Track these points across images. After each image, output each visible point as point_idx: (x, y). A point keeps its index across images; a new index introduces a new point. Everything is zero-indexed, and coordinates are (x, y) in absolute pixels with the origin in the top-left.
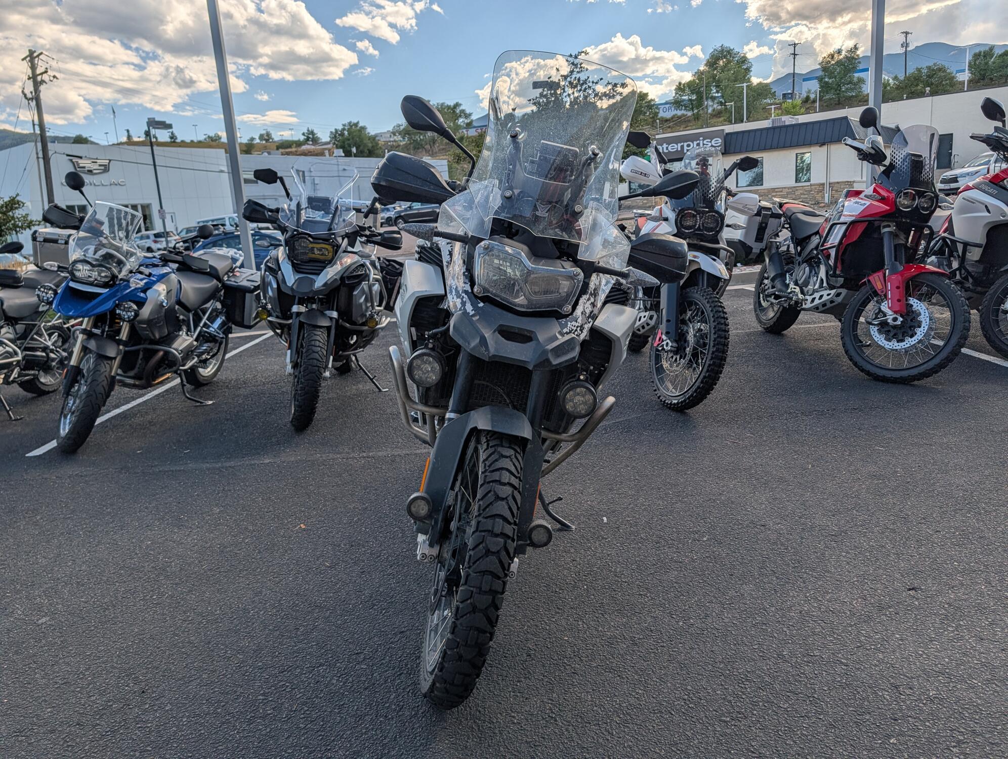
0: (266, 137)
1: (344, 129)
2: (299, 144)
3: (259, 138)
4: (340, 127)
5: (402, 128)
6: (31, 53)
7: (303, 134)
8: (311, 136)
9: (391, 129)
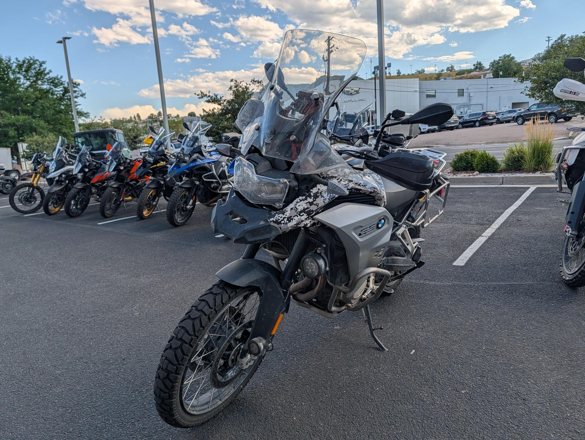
0: (451, 69)
1: (499, 60)
2: (470, 71)
3: (447, 70)
4: (497, 59)
5: (541, 56)
6: (329, 37)
7: (474, 65)
8: (479, 66)
9: (533, 56)
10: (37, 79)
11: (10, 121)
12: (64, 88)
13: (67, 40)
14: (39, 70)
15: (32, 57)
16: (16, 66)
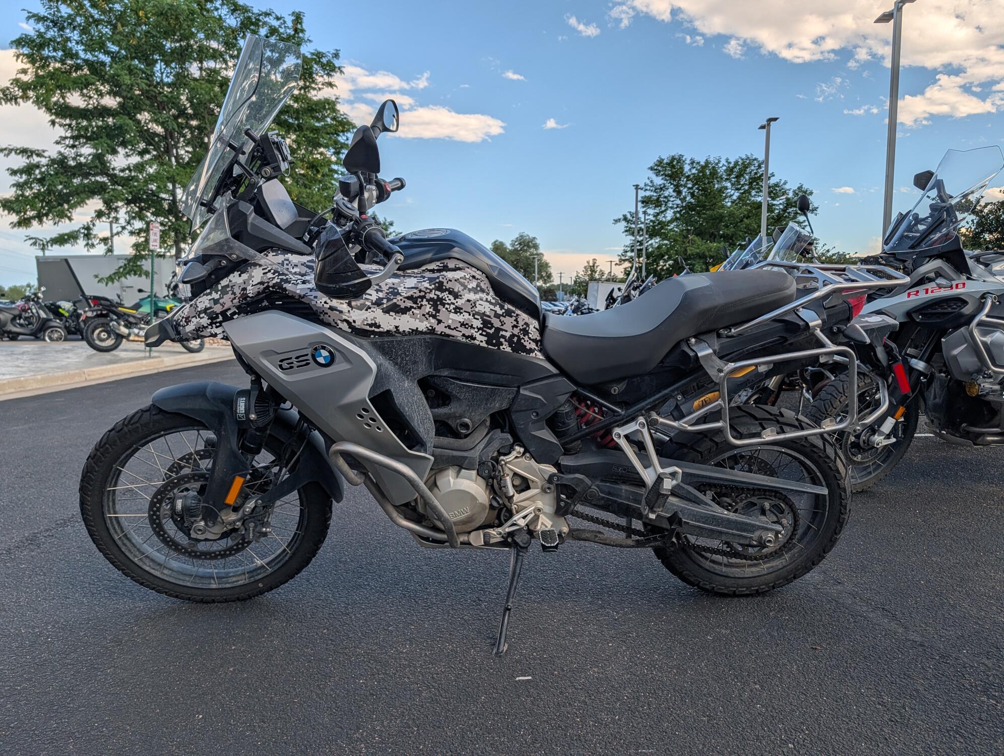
10: (751, 188)
11: (698, 251)
12: (788, 199)
13: (772, 123)
14: (756, 173)
15: (749, 155)
16: (725, 171)
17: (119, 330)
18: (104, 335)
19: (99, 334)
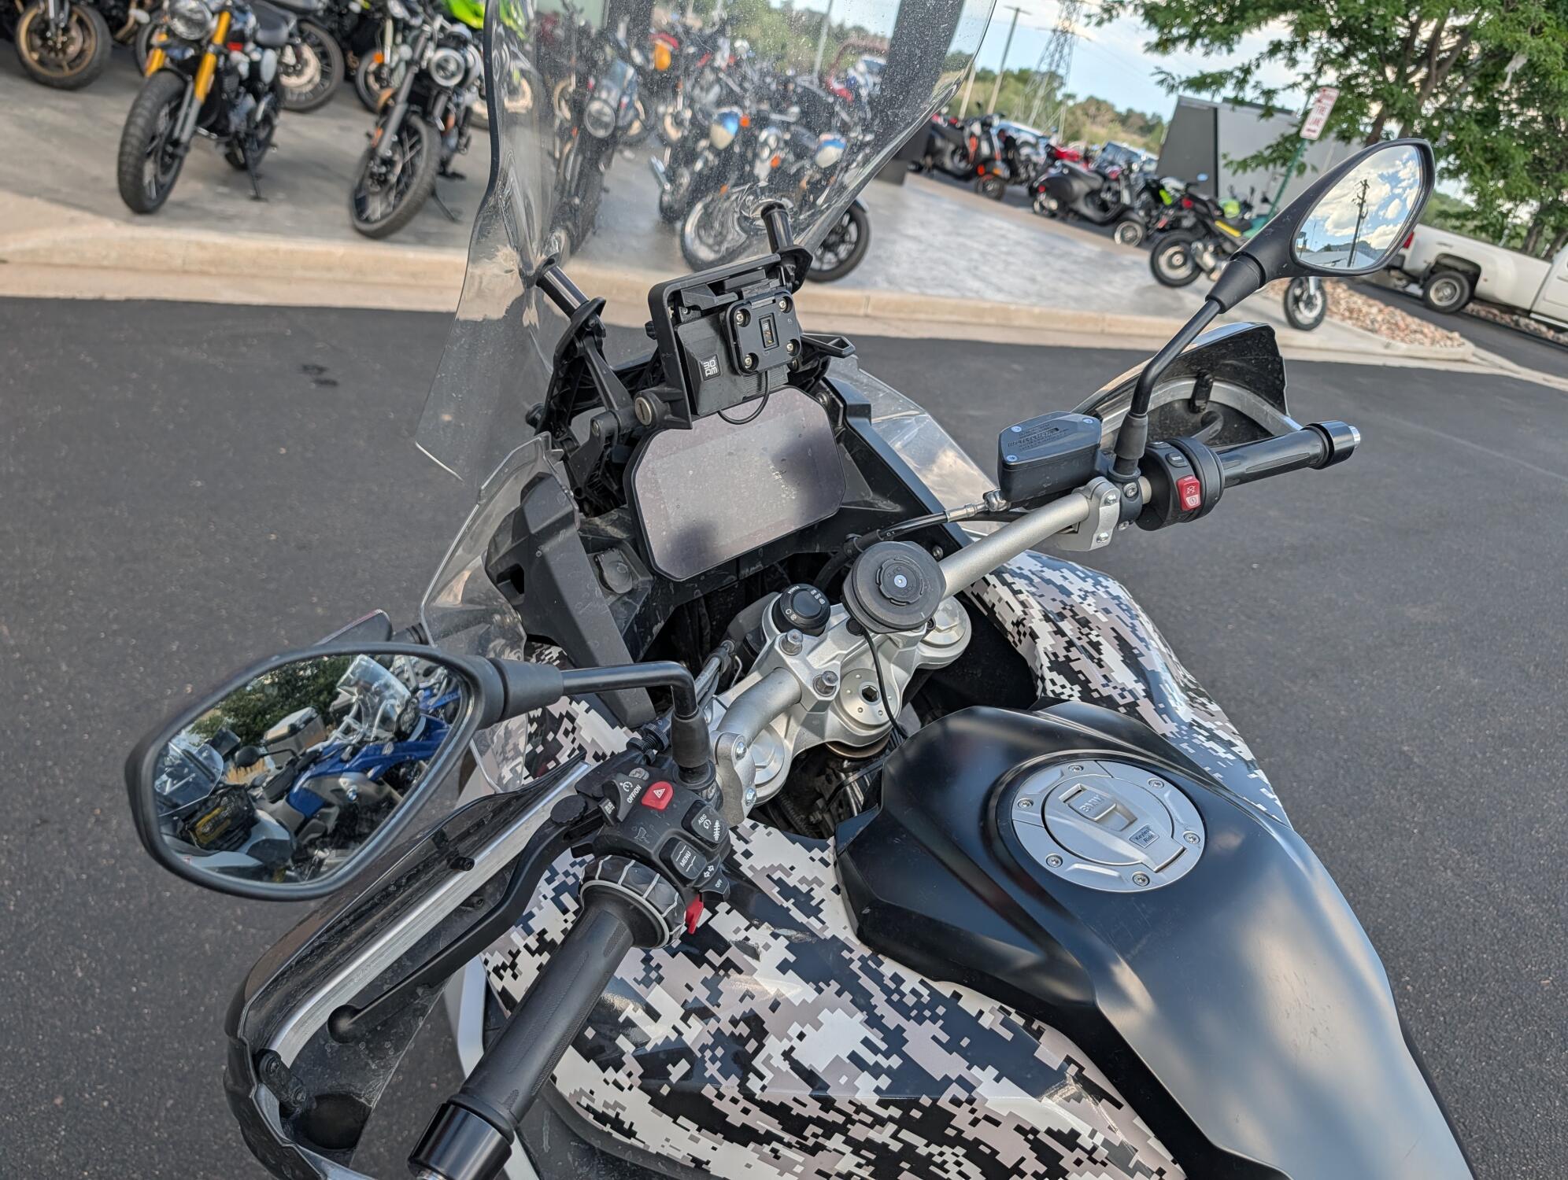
17: (1202, 258)
18: (1178, 260)
19: (1172, 256)
